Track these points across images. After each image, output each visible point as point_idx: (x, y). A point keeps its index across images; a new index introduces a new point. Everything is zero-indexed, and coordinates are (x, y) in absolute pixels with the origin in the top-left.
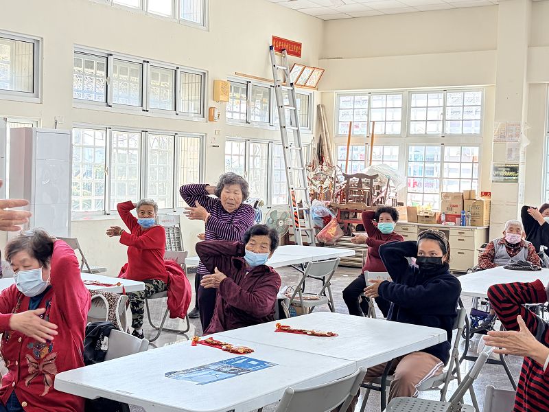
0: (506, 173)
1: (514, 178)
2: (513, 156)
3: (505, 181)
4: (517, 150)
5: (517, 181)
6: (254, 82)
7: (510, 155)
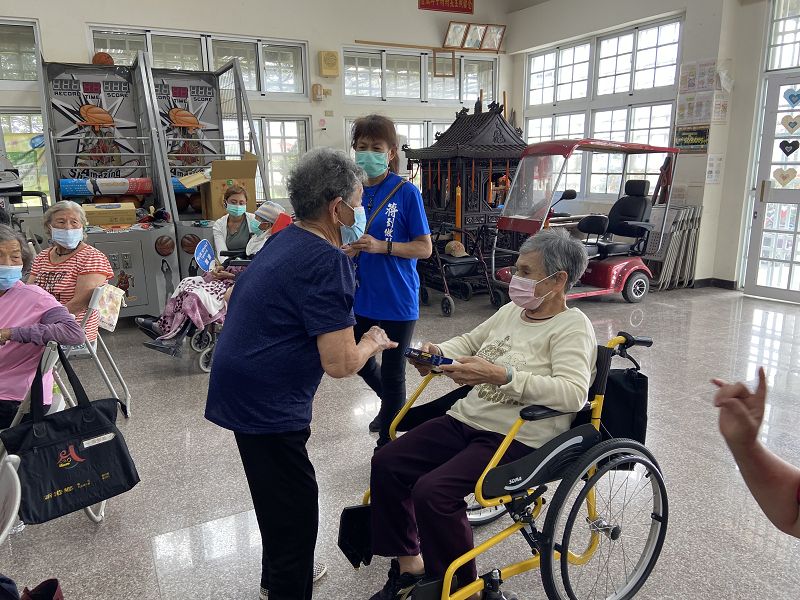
0: (692, 140)
1: (702, 146)
2: (703, 114)
3: (690, 151)
4: (709, 103)
5: (705, 151)
6: (390, 50)
7: (698, 111)
